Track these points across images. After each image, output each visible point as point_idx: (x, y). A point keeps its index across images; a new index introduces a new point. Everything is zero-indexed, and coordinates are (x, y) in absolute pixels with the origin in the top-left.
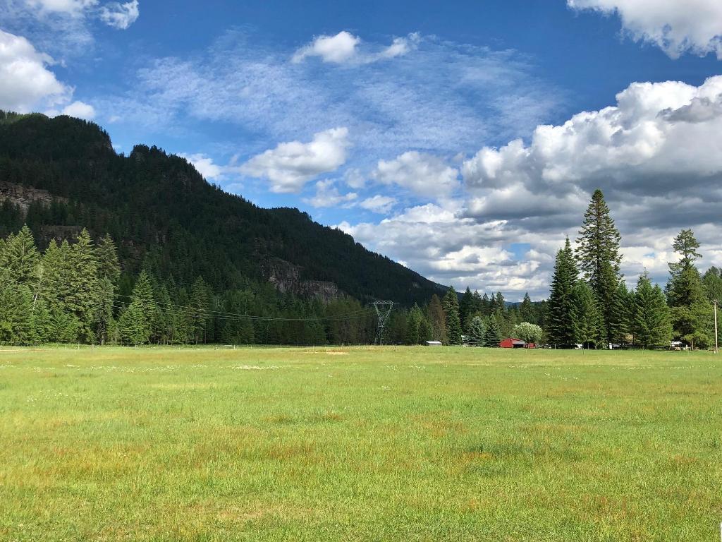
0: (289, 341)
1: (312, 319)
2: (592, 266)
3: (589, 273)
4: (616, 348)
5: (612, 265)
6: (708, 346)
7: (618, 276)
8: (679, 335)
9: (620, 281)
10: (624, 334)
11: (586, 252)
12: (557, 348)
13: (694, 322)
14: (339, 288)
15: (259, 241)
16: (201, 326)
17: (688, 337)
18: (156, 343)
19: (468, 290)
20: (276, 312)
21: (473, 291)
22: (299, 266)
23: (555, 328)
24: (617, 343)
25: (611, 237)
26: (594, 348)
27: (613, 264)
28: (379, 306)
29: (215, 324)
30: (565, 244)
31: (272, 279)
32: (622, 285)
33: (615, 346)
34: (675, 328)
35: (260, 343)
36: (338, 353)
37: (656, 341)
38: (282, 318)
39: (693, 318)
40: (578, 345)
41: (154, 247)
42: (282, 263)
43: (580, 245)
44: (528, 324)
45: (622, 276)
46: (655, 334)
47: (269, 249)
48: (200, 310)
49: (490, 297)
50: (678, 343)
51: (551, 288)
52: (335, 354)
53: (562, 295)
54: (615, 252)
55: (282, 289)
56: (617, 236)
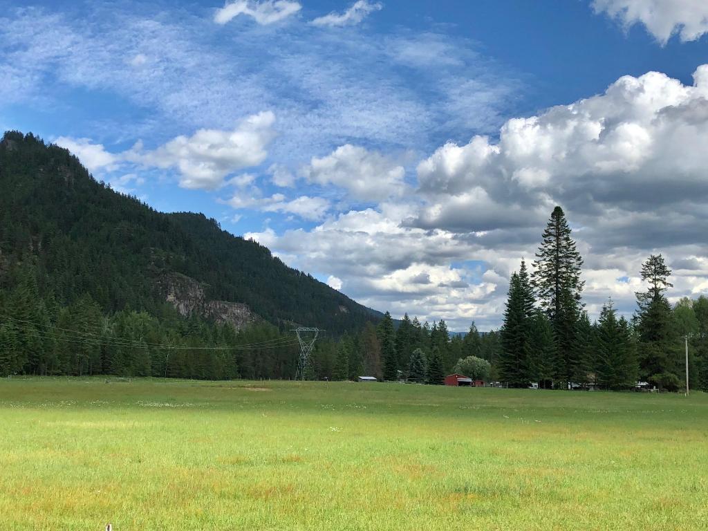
0: (193, 374)
1: (221, 348)
2: (550, 294)
3: (547, 301)
4: (575, 388)
5: (573, 293)
6: (678, 388)
7: (579, 306)
8: (646, 374)
9: (581, 311)
10: (585, 372)
11: (544, 277)
12: (509, 387)
13: (663, 360)
14: (253, 310)
15: (155, 252)
16: (87, 353)
17: (655, 378)
18: (32, 373)
19: (406, 317)
20: (177, 338)
21: (412, 318)
22: (203, 283)
23: (507, 363)
24: (576, 383)
25: (572, 261)
26: (551, 388)
27: (574, 291)
28: (302, 334)
29: (104, 353)
30: (520, 268)
31: (171, 298)
32: (583, 316)
33: (574, 386)
34: (642, 367)
35: (158, 376)
36: (260, 389)
37: (622, 381)
38: (186, 346)
39: (662, 355)
40: (533, 384)
41: (28, 256)
42: (183, 280)
43: (537, 269)
44: (475, 358)
45: (583, 306)
46: (620, 373)
47: (167, 261)
48: (86, 335)
49: (431, 325)
50: (645, 384)
51: (504, 317)
52: (256, 390)
53: (516, 325)
54: (576, 278)
55: (183, 311)
56: (579, 259)
